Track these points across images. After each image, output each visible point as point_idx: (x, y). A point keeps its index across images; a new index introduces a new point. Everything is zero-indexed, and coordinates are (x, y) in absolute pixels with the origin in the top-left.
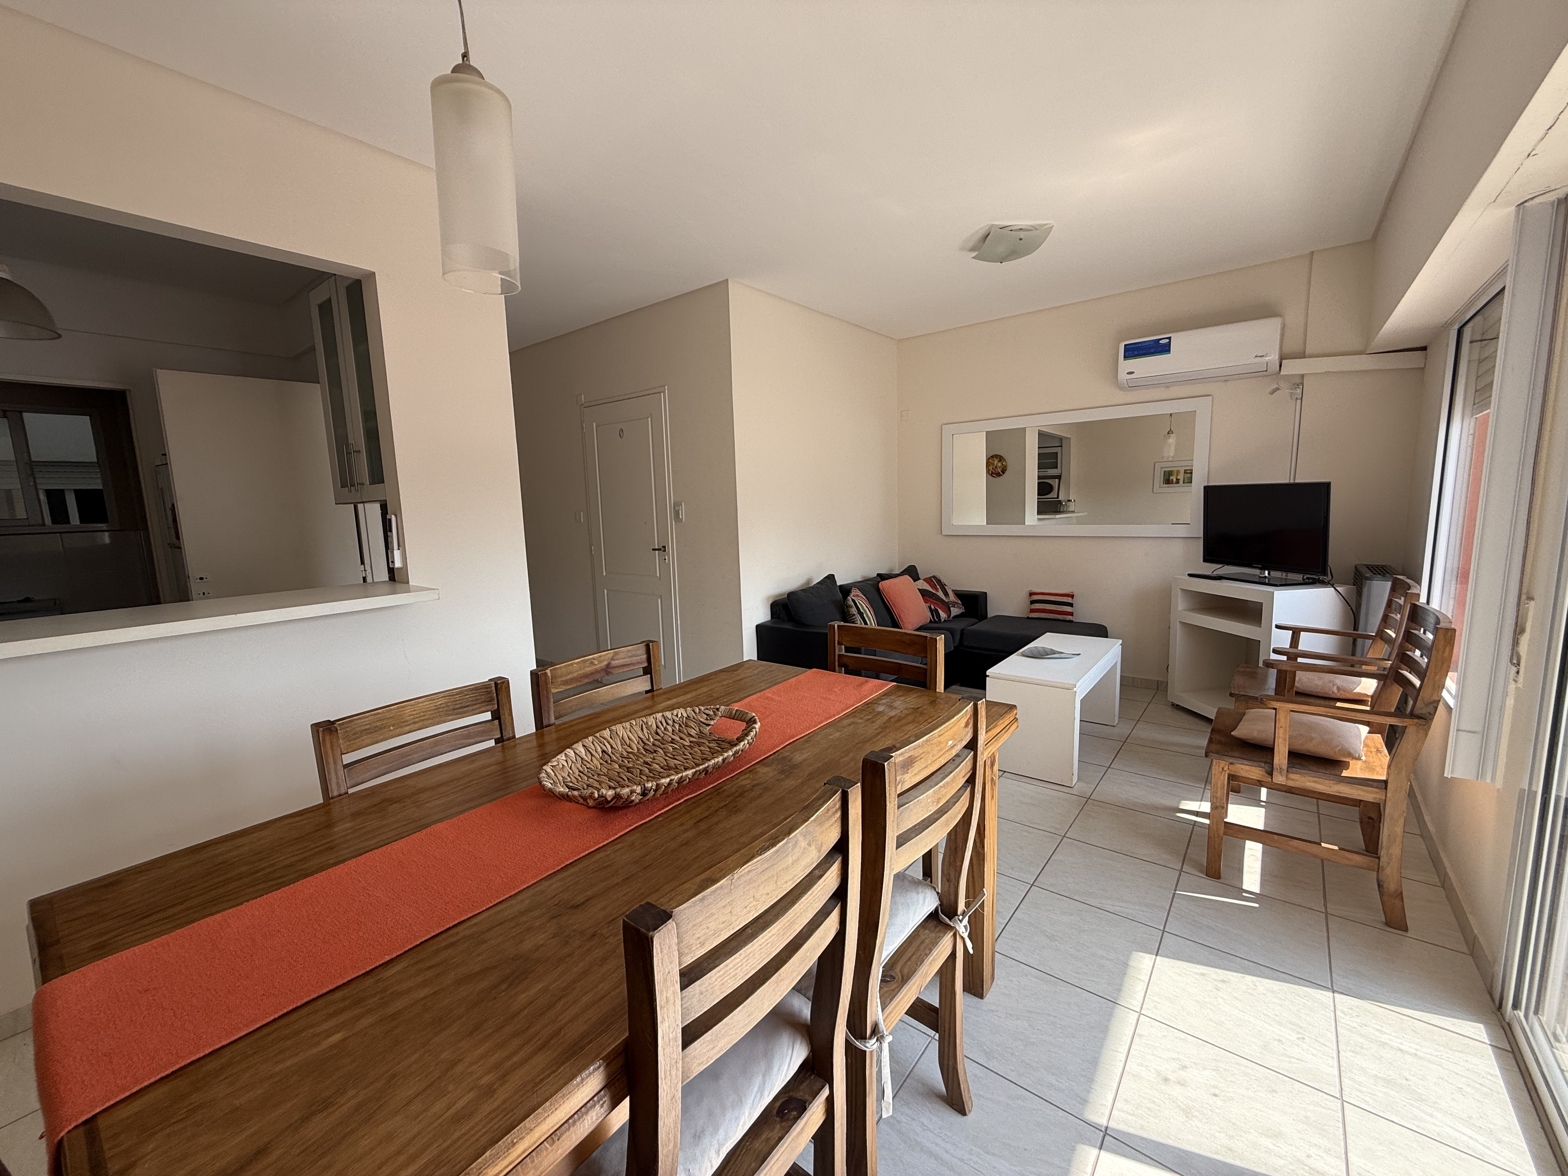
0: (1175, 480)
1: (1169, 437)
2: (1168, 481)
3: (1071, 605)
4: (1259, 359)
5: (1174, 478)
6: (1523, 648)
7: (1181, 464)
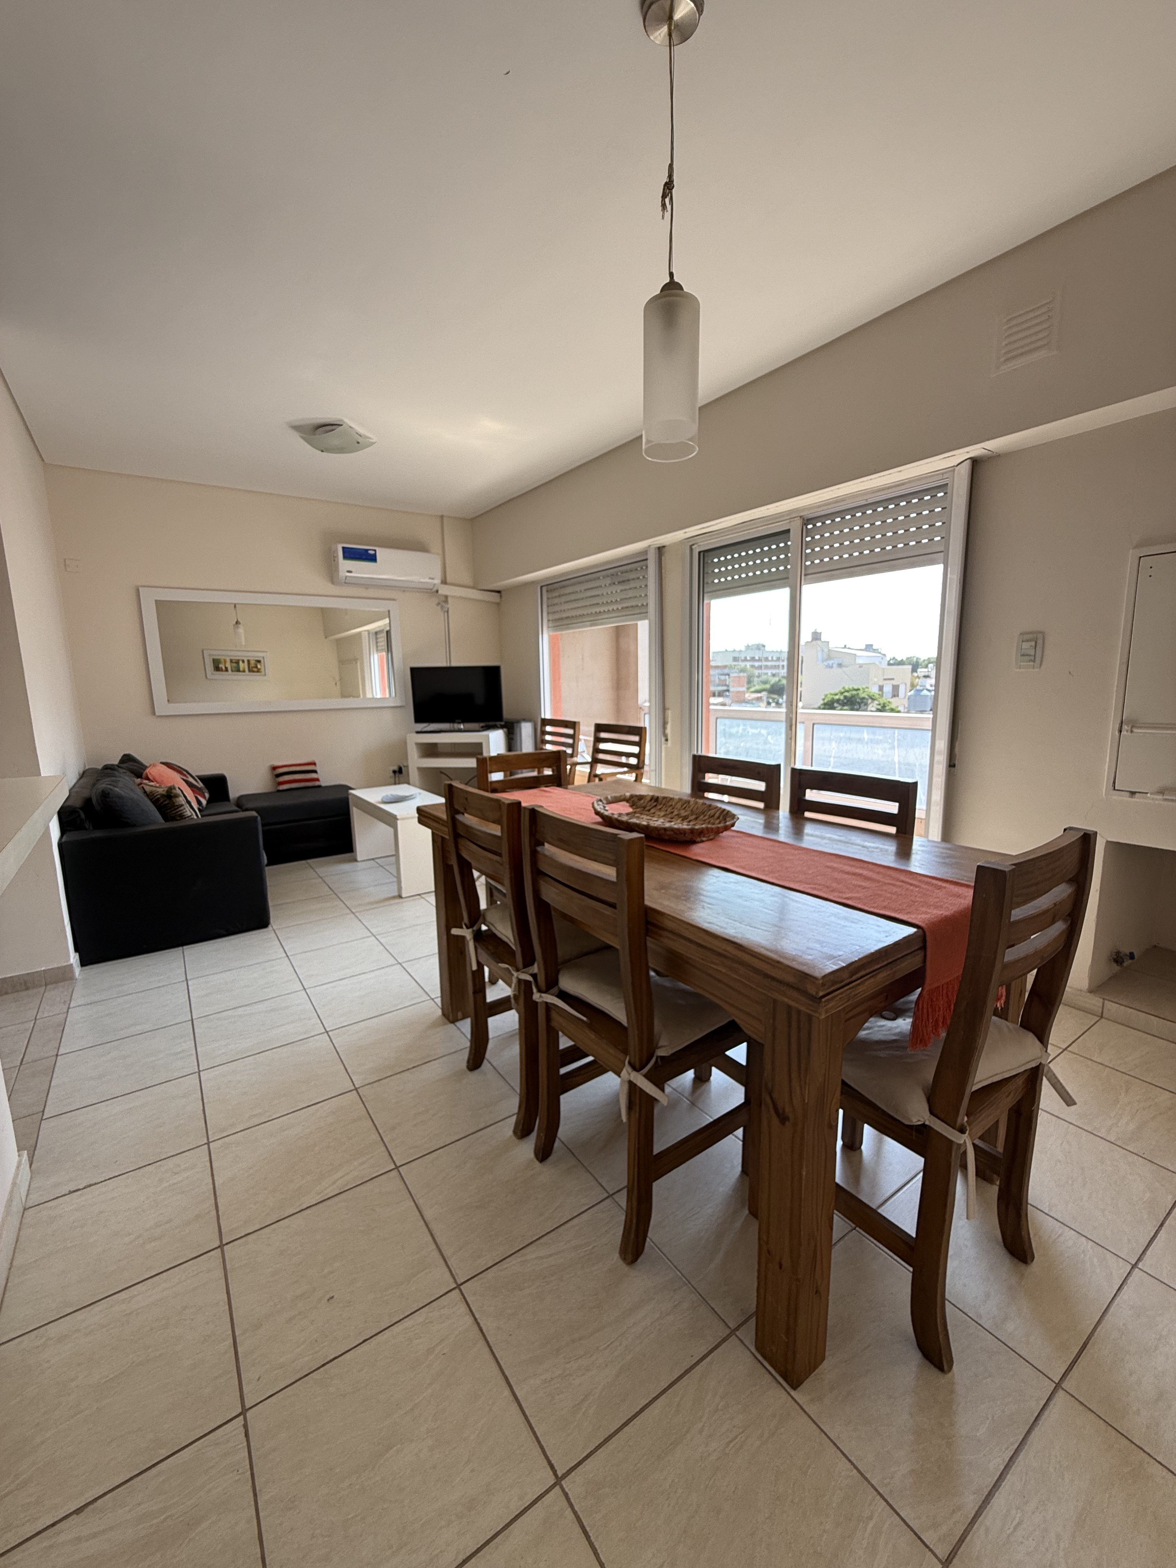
0: (224, 668)
1: (238, 628)
2: (217, 668)
3: (315, 772)
4: (431, 581)
5: (222, 666)
6: (669, 731)
7: (229, 653)
